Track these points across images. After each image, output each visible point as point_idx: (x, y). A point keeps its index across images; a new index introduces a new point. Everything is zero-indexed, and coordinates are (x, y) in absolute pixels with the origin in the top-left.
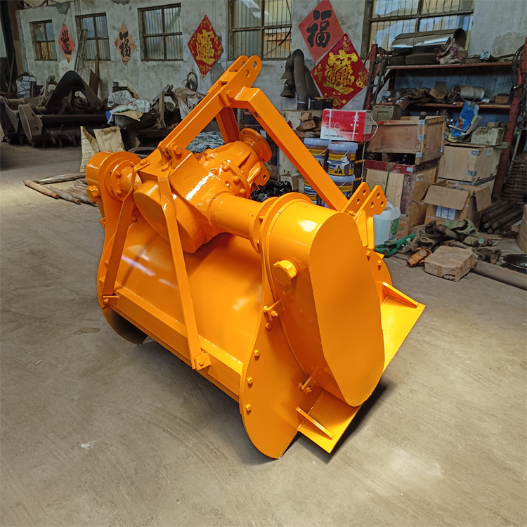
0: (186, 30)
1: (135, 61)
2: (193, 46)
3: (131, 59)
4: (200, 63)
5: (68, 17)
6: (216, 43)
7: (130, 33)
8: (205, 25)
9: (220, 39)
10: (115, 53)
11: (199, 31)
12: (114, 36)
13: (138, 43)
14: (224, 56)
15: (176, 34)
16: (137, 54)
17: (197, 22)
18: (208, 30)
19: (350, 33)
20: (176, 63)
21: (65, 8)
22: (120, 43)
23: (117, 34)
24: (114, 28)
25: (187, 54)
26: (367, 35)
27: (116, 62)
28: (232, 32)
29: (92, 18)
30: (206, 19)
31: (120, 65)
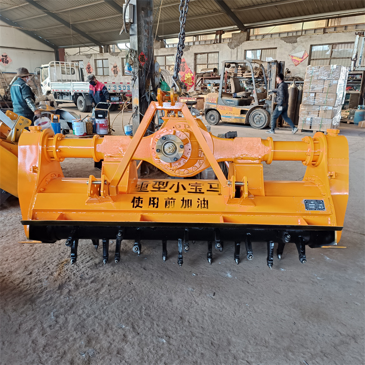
1: (120, 76)
3: (118, 75)
5: (91, 60)
7: (118, 66)
10: (111, 73)
12: (111, 67)
13: (121, 70)
16: (120, 73)
19: (190, 68)
21: (90, 56)
22: (113, 69)
23: (112, 66)
24: (111, 64)
26: (195, 69)
27: (111, 76)
29: (101, 61)
31: (113, 77)
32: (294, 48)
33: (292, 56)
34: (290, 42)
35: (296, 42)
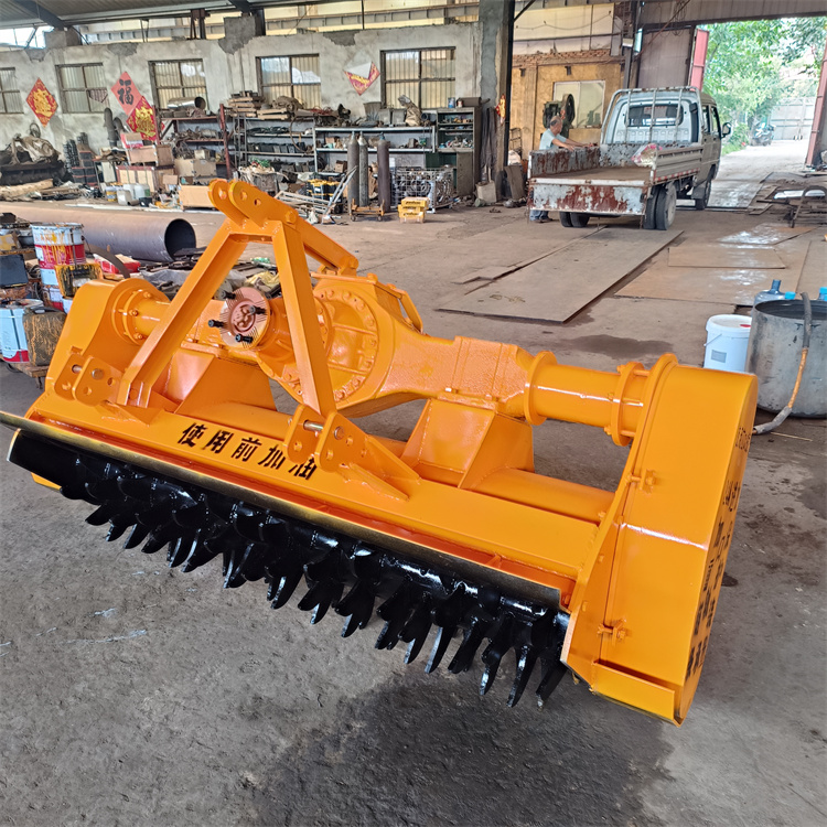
0: (24, 90)
2: (31, 102)
4: (39, 115)
6: (51, 100)
8: (39, 86)
9: (53, 96)
11: (35, 89)
14: (59, 109)
15: (14, 92)
17: (31, 83)
18: (42, 89)
19: (145, 96)
20: (19, 116)
25: (26, 108)
26: (157, 97)
28: (63, 92)
30: (39, 80)
32: (351, 56)
33: (350, 74)
34: (341, 43)
35: (354, 43)
